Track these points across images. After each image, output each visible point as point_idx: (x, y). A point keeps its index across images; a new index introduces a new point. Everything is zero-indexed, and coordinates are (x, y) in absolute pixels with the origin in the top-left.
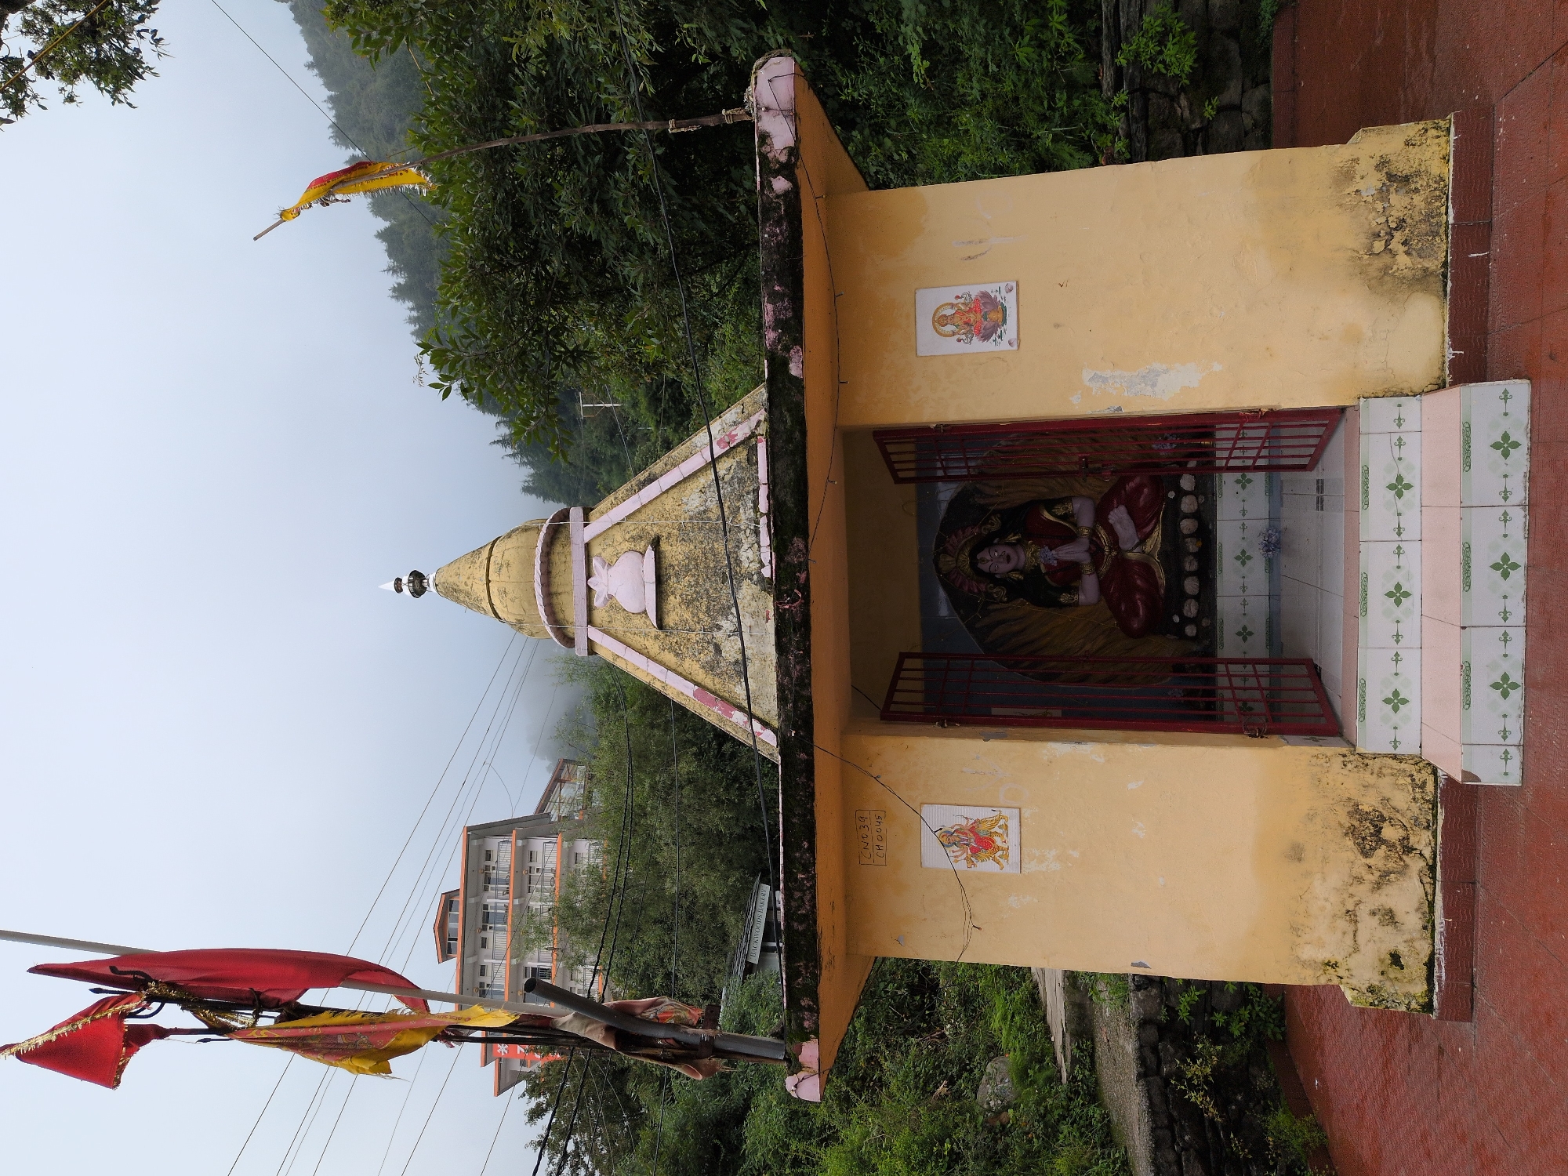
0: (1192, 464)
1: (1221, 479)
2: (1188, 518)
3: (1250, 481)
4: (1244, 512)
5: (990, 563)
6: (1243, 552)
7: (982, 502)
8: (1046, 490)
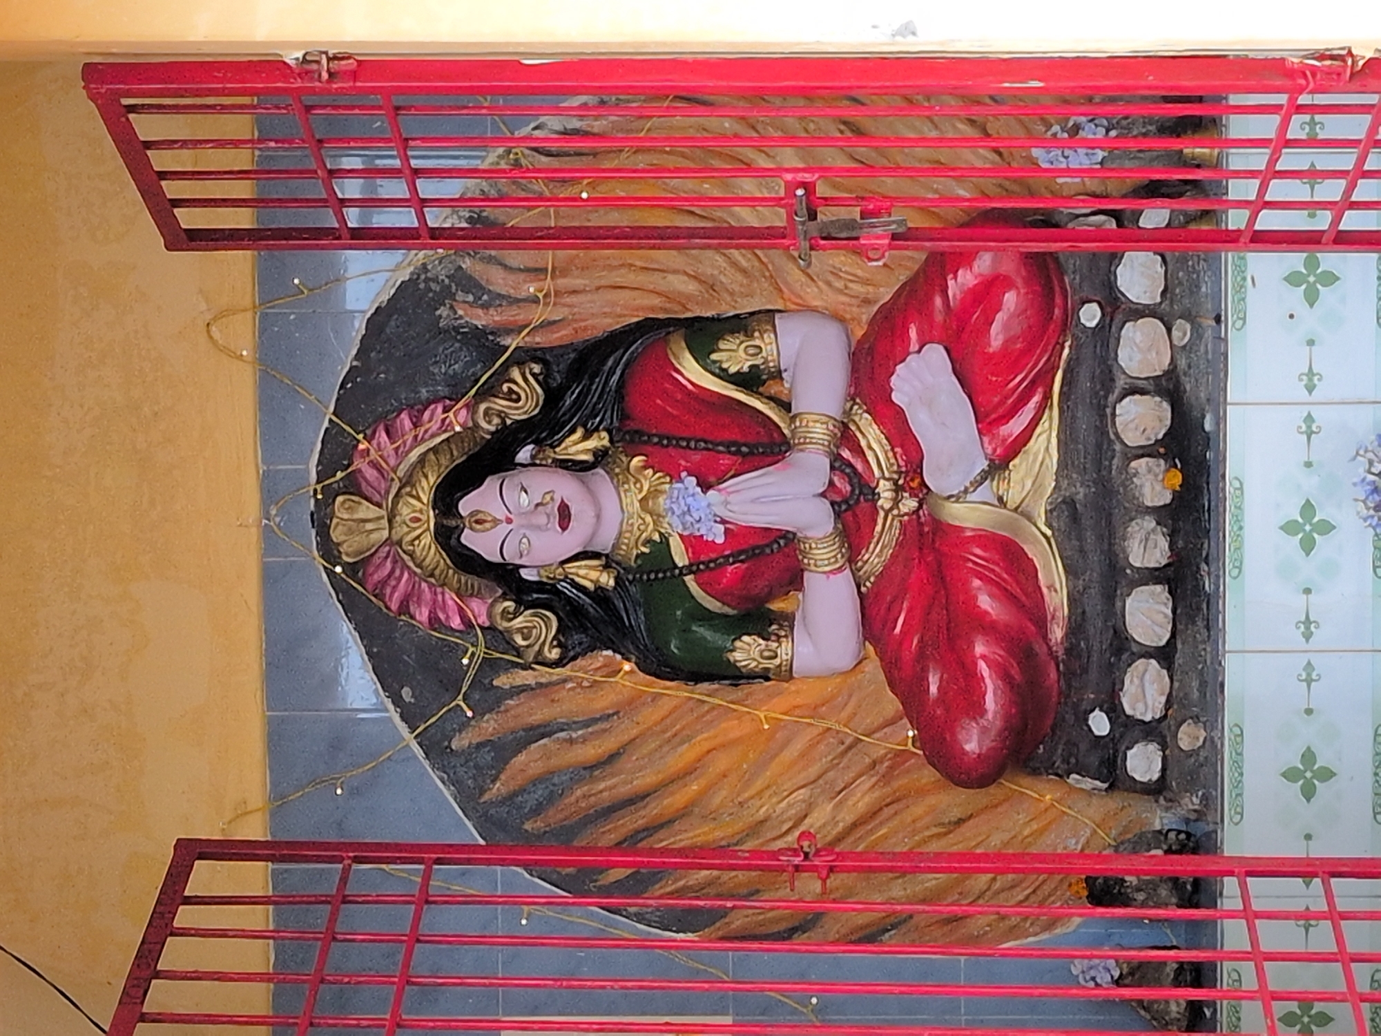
0: (1154, 217)
1: (1241, 270)
2: (1143, 392)
3: (1330, 279)
4: (1310, 380)
5: (503, 529)
6: (1308, 508)
7: (481, 319)
8: (692, 287)
